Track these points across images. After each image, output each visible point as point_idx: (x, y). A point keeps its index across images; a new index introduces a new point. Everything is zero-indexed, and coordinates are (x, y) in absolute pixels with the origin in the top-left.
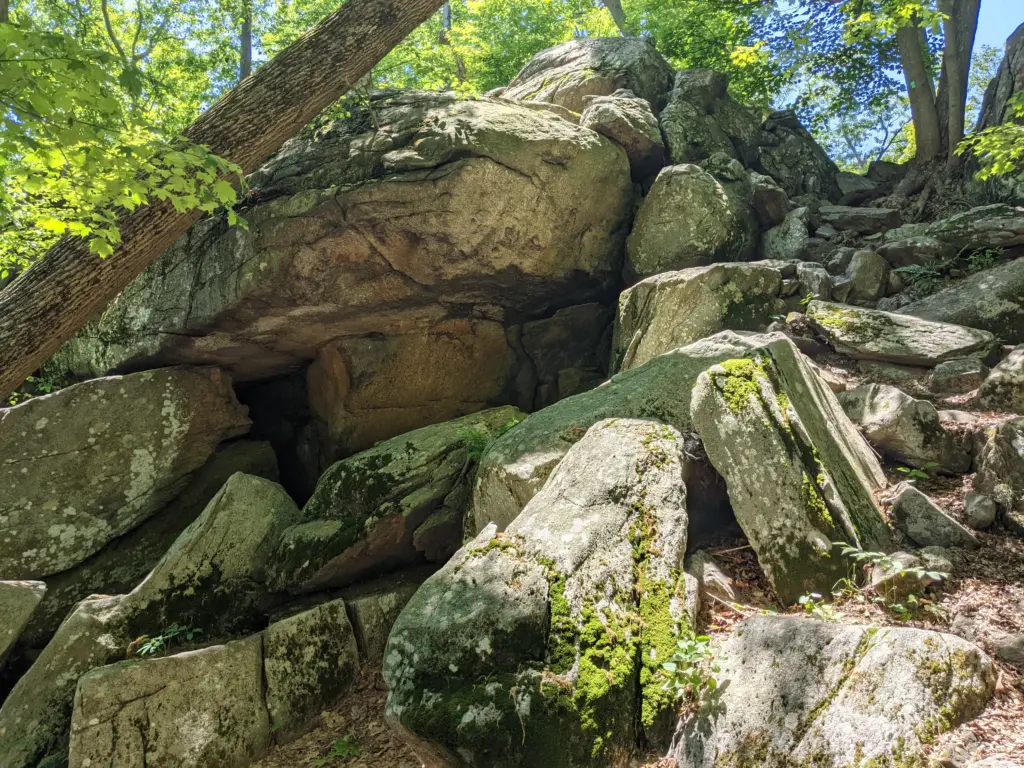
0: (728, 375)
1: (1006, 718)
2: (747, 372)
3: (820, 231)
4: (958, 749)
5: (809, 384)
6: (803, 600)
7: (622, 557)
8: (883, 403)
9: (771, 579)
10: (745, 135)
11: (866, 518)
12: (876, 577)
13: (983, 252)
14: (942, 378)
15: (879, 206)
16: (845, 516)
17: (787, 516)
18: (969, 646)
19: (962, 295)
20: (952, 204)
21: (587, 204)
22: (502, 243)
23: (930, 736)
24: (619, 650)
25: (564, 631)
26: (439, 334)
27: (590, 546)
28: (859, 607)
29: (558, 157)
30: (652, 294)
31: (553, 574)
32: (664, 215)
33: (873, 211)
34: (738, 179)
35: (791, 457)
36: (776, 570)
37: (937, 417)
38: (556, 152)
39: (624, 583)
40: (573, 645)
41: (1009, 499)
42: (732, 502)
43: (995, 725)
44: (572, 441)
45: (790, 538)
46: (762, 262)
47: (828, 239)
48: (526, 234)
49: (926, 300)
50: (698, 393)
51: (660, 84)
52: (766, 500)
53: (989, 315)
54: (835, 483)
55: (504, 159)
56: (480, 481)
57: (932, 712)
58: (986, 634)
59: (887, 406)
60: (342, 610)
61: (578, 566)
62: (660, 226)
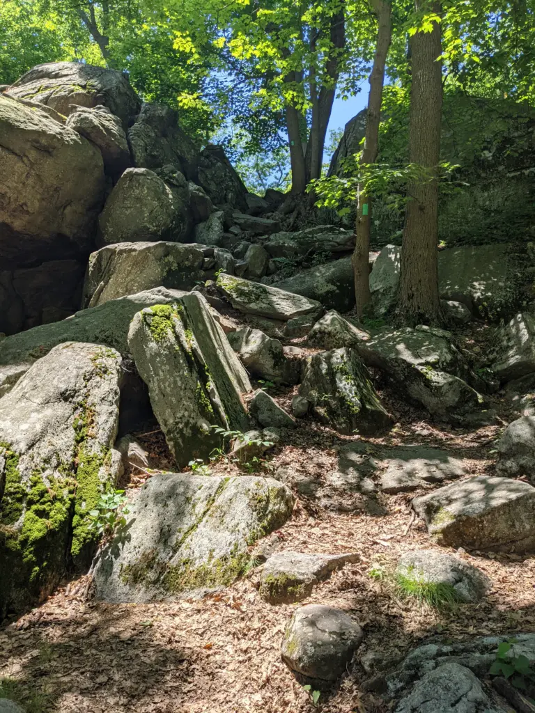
0: (154, 315)
1: (296, 526)
2: (167, 314)
3: (232, 229)
4: (268, 547)
5: (208, 325)
6: (191, 463)
7: (66, 440)
8: (253, 340)
9: (173, 451)
10: (188, 157)
11: (235, 411)
12: (237, 446)
13: (321, 253)
14: (291, 328)
15: (268, 218)
16: (222, 409)
17: (186, 410)
18: (280, 485)
19: (307, 279)
20: (308, 223)
21: (69, 186)
23: (253, 542)
24: (58, 505)
25: (15, 493)
27: (42, 432)
28: (224, 466)
29: (45, 145)
30: (113, 257)
31: (10, 453)
32: (126, 202)
33: (265, 221)
34: (181, 186)
35: (191, 371)
36: (176, 445)
37: (282, 350)
38: (43, 141)
39: (66, 458)
40: (22, 503)
41: (316, 399)
42: (151, 401)
43: (290, 531)
44: (38, 357)
45: (187, 424)
46: (192, 245)
47: (236, 235)
48: (16, 200)
49: (287, 279)
50: (134, 326)
51: (131, 108)
52: (174, 400)
53: (320, 292)
54: (217, 388)
57: (256, 526)
58: (293, 478)
59: (255, 342)
61: (31, 446)
62: (123, 209)
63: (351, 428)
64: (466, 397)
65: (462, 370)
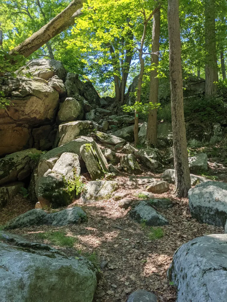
0: (86, 146)
2: (89, 146)
3: (97, 114)
4: (115, 193)
5: (97, 148)
6: (96, 179)
7: (72, 174)
10: (81, 89)
11: (105, 168)
12: (106, 176)
13: (125, 124)
14: (117, 147)
15: (108, 110)
16: (103, 168)
17: (94, 168)
18: (117, 182)
19: (121, 132)
21: (51, 104)
22: (34, 112)
24: (73, 186)
25: (65, 183)
26: (14, 130)
27: (67, 172)
28: (104, 180)
30: (67, 128)
31: (63, 176)
32: (66, 108)
34: (81, 100)
35: (95, 159)
36: (93, 176)
37: (115, 154)
38: (47, 94)
39: (73, 177)
40: (67, 185)
41: (124, 166)
43: (119, 191)
44: (59, 156)
45: (95, 171)
47: (98, 116)
48: (39, 111)
49: (115, 132)
50: (81, 149)
51: (63, 74)
52: (92, 166)
53: (125, 136)
54: (101, 163)
55: (37, 96)
56: (40, 163)
57: (112, 190)
59: (109, 152)
60: (5, 189)
61: (66, 175)
63: (132, 173)
64: (159, 166)
65: (159, 159)
